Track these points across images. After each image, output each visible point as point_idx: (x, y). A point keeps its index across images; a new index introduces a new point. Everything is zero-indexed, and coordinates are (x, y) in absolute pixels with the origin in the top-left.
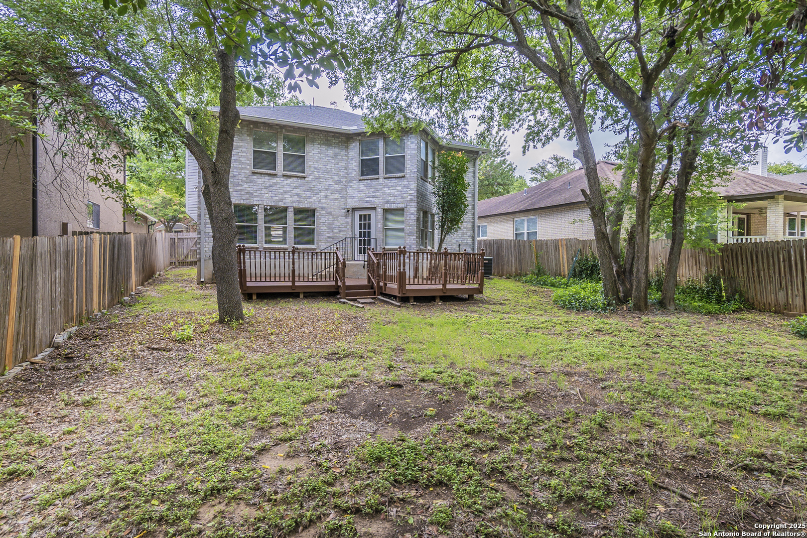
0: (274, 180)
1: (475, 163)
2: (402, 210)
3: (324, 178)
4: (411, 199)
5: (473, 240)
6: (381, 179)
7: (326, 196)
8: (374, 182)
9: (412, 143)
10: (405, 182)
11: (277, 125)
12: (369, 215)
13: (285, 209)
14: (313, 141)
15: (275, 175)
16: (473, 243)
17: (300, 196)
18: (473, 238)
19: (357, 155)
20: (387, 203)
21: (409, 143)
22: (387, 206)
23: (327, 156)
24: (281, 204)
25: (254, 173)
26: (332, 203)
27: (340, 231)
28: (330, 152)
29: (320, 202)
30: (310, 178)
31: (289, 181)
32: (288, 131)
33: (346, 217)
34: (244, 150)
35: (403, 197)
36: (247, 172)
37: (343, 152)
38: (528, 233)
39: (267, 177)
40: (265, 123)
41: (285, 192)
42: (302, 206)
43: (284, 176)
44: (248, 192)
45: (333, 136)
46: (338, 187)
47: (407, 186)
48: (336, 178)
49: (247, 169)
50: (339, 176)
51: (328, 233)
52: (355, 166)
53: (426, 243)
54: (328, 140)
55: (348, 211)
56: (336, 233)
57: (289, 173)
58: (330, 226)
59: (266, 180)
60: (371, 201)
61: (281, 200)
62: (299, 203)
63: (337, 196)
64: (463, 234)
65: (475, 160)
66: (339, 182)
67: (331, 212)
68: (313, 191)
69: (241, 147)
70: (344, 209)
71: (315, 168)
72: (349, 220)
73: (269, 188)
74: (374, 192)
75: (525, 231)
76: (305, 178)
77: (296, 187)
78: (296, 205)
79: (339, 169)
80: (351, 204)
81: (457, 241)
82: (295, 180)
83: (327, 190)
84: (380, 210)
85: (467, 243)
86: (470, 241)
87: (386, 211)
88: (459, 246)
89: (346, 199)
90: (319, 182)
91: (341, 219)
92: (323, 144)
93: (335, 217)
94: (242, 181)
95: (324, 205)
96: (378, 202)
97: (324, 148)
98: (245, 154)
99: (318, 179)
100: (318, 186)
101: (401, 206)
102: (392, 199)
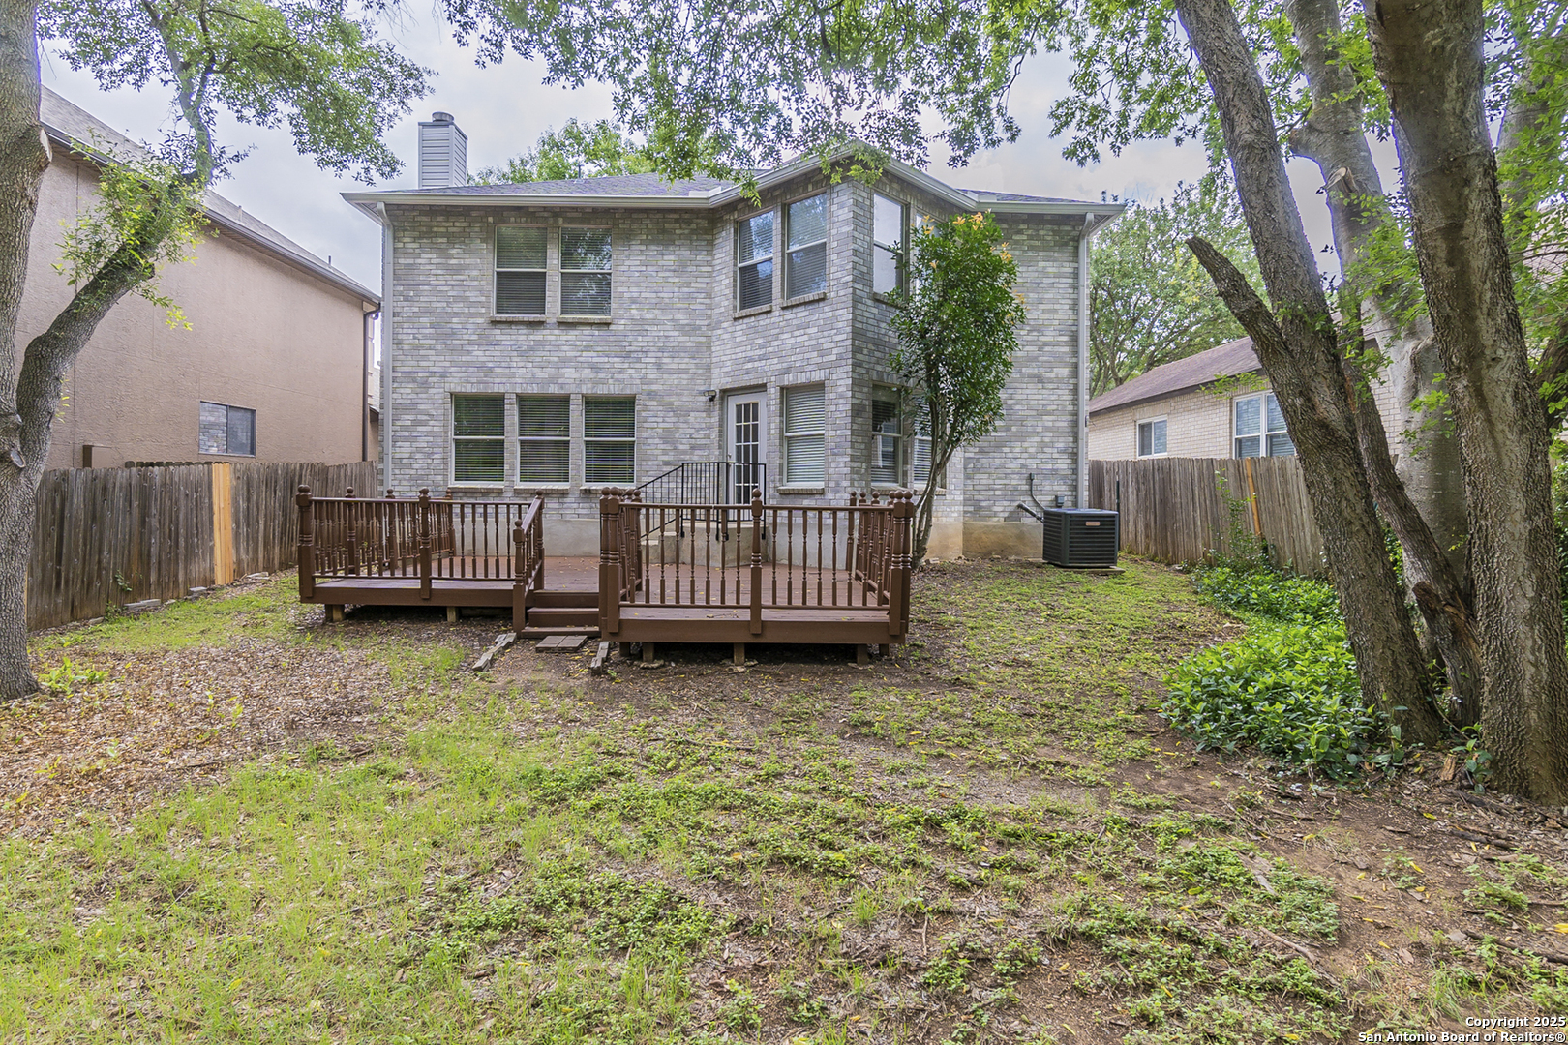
0: (538, 335)
1: (1077, 248)
2: (818, 387)
3: (655, 323)
4: (840, 357)
5: (1075, 461)
6: (777, 312)
7: (659, 366)
8: (764, 321)
9: (841, 206)
10: (826, 309)
11: (545, 208)
12: (755, 405)
13: (564, 401)
14: (627, 237)
15: (541, 324)
16: (1075, 471)
17: (596, 368)
18: (1074, 456)
19: (729, 259)
20: (788, 371)
21: (834, 208)
22: (789, 380)
23: (663, 268)
24: (554, 389)
25: (494, 323)
26: (673, 379)
27: (693, 448)
28: (670, 259)
29: (644, 380)
30: (619, 326)
31: (572, 335)
32: (571, 221)
33: (708, 411)
34: (475, 273)
35: (822, 353)
36: (480, 321)
37: (702, 257)
38: (1270, 438)
39: (524, 331)
40: (518, 209)
41: (564, 361)
42: (601, 390)
43: (561, 324)
44: (481, 367)
45: (677, 221)
46: (689, 342)
47: (830, 325)
48: (683, 319)
49: (481, 315)
50: (690, 313)
51: (665, 452)
52: (724, 286)
53: (905, 474)
54: (663, 231)
55: (712, 399)
56: (685, 452)
57: (569, 317)
58: (668, 437)
59: (522, 337)
60: (754, 371)
61: (553, 380)
62: (596, 383)
63: (686, 362)
64: (1042, 446)
65: (1077, 240)
66: (691, 330)
67: (671, 404)
68: (627, 355)
69: (467, 267)
70: (703, 393)
71: (633, 301)
72: (715, 419)
73: (524, 354)
74: (761, 346)
75: (1263, 434)
76: (608, 324)
77: (587, 349)
78: (587, 389)
79: (690, 297)
80: (719, 382)
81: (1023, 466)
82: (587, 331)
83: (661, 350)
84: (773, 392)
85: (1054, 472)
86: (1063, 464)
87: (787, 392)
88: (1030, 478)
89: (708, 368)
90: (643, 332)
91: (696, 419)
92: (653, 242)
93: (681, 413)
94: (471, 343)
95: (654, 387)
96: (770, 371)
97: (653, 250)
98: (476, 283)
99: (640, 326)
100: (640, 342)
101: (818, 376)
102: (797, 360)
